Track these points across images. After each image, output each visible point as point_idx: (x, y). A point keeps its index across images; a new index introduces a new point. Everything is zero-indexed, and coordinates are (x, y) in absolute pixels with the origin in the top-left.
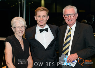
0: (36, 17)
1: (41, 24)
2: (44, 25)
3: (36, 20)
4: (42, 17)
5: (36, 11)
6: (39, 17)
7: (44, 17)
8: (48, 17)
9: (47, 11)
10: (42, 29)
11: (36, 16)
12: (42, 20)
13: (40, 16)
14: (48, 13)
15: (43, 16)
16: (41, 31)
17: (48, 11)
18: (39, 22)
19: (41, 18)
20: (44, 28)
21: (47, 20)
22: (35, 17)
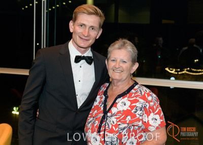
0: (73, 25)
6: (81, 26)
7: (93, 29)
13: (84, 25)
15: (91, 27)
18: (78, 37)
19: (85, 31)
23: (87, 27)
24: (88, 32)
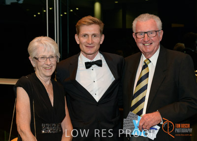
0: (78, 38)
1: (89, 52)
2: (94, 54)
3: (78, 43)
5: (78, 24)
6: (85, 36)
7: (95, 36)
8: (103, 38)
9: (100, 26)
10: (89, 61)
11: (78, 34)
12: (90, 43)
13: (87, 34)
14: (102, 30)
15: (93, 34)
16: (89, 65)
17: (103, 24)
19: (89, 40)
20: (95, 60)
21: (101, 43)
22: (76, 37)
23: (90, 36)
24: (92, 40)
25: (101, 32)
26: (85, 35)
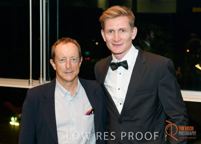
1: (117, 51)
4: (117, 32)
7: (123, 31)
8: (135, 30)
14: (133, 22)
15: (120, 29)
18: (111, 45)
19: (115, 36)
21: (133, 38)
24: (119, 36)
25: (131, 25)
26: (111, 31)
